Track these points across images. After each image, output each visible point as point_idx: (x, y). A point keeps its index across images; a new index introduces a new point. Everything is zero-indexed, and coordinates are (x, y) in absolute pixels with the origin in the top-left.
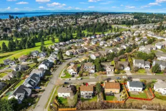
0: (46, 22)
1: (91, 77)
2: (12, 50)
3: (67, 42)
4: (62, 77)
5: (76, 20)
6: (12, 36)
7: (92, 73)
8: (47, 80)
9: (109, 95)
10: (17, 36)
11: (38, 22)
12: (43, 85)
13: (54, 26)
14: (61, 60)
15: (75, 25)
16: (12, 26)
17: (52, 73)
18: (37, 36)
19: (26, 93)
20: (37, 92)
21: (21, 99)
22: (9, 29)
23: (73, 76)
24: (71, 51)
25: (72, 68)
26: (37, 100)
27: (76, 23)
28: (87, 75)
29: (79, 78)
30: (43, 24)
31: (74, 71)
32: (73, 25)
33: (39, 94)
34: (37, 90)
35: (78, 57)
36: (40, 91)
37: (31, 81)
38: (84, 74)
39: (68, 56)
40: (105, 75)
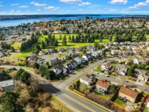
0: (112, 23)
1: (118, 78)
2: (77, 42)
3: (121, 43)
4: (94, 70)
5: (145, 23)
6: (82, 32)
7: (121, 75)
8: (82, 68)
9: (121, 99)
10: (85, 32)
11: (105, 23)
12: (77, 70)
13: (118, 27)
14: (102, 56)
15: (141, 28)
16: (85, 25)
17: (89, 64)
18: (99, 34)
19: (63, 71)
20: (70, 73)
21: (58, 73)
22: (82, 26)
23: (103, 72)
24: (117, 51)
25: (105, 65)
26: (66, 78)
27: (143, 26)
28: (115, 75)
29: (106, 75)
30: (109, 25)
31: (106, 68)
32: (139, 28)
33: (70, 75)
34: (70, 71)
35: (120, 58)
36: (72, 73)
37: (70, 64)
38: (113, 73)
39: (112, 55)
40: (133, 82)
